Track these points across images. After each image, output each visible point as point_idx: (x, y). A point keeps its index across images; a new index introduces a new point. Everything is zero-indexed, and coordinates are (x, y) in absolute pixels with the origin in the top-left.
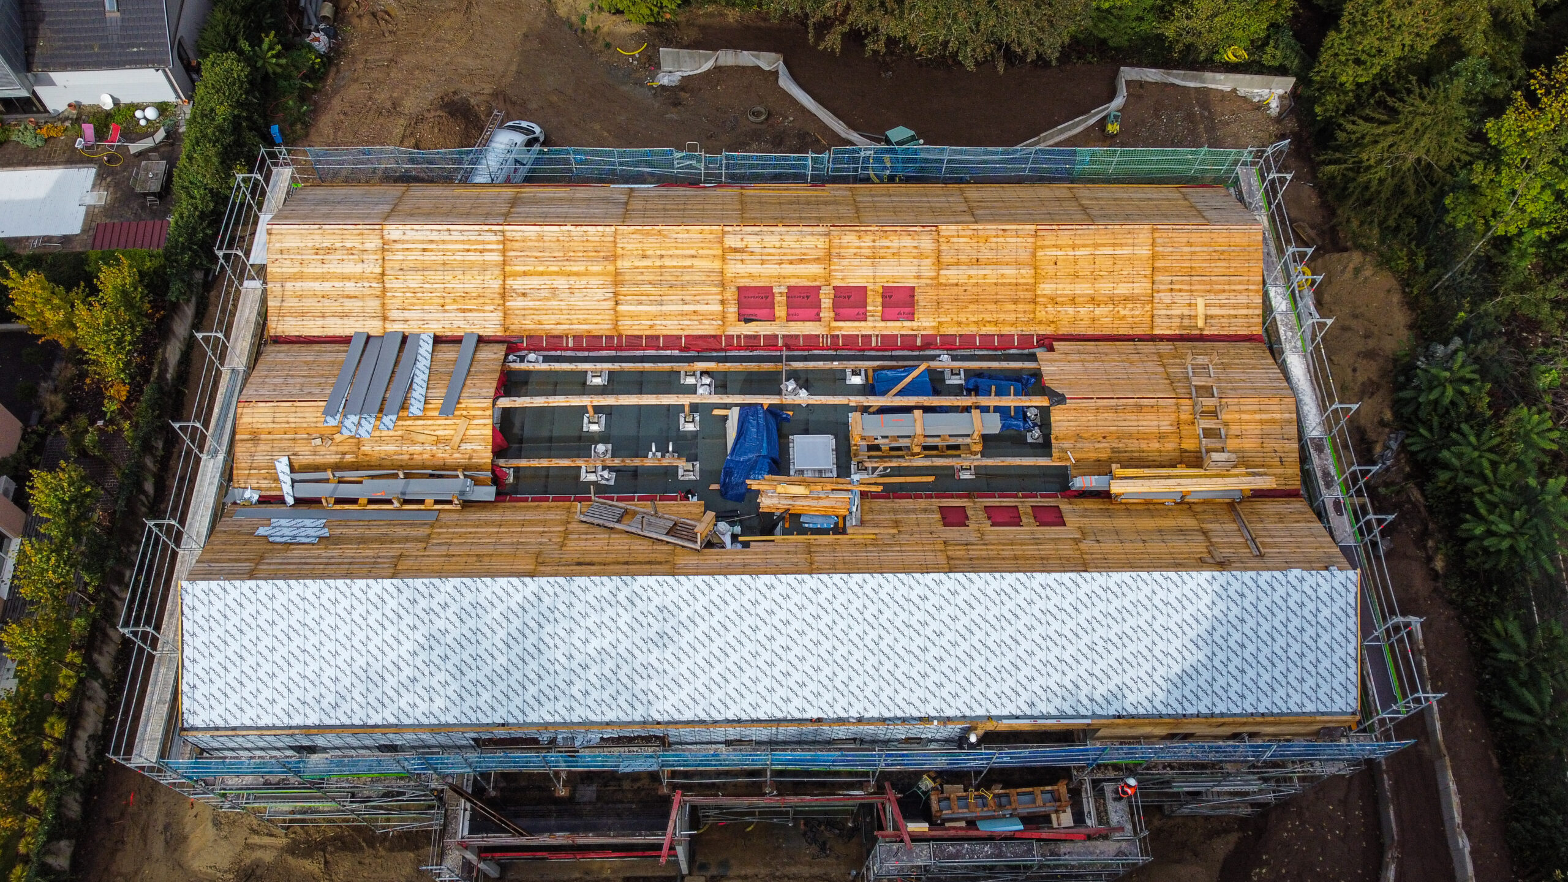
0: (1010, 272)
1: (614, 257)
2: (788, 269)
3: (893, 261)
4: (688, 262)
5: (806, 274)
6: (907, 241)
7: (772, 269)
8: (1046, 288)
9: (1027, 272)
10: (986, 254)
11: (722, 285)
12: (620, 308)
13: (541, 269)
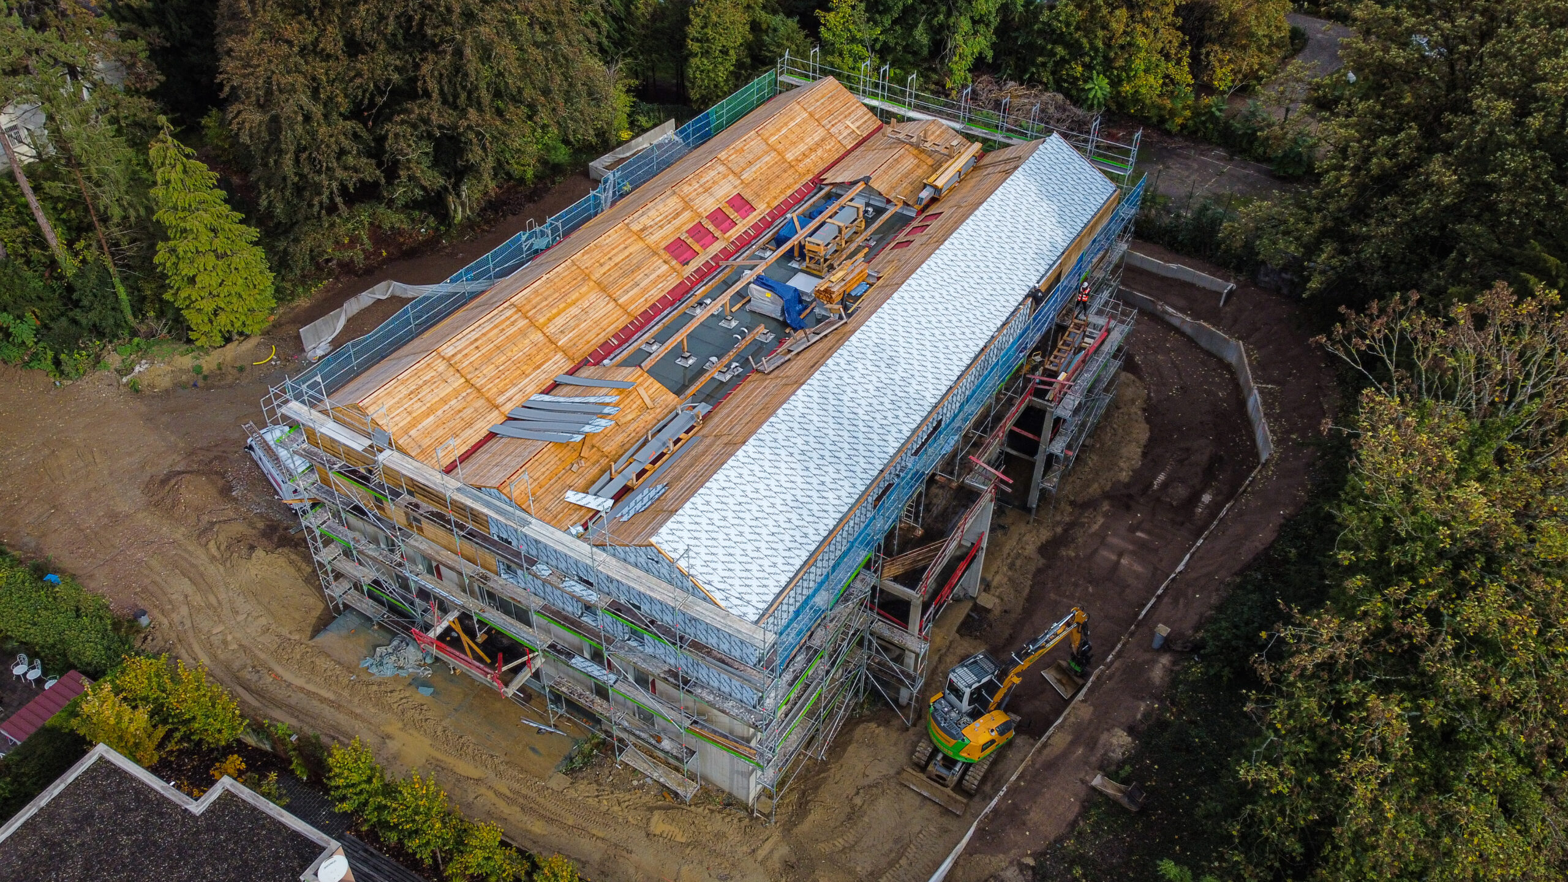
0: (767, 158)
1: (587, 277)
2: (677, 222)
3: (716, 187)
4: (626, 253)
5: (686, 220)
6: (712, 173)
7: (669, 229)
8: (790, 157)
9: (773, 154)
10: (750, 157)
11: (655, 253)
12: (620, 301)
13: (554, 311)
